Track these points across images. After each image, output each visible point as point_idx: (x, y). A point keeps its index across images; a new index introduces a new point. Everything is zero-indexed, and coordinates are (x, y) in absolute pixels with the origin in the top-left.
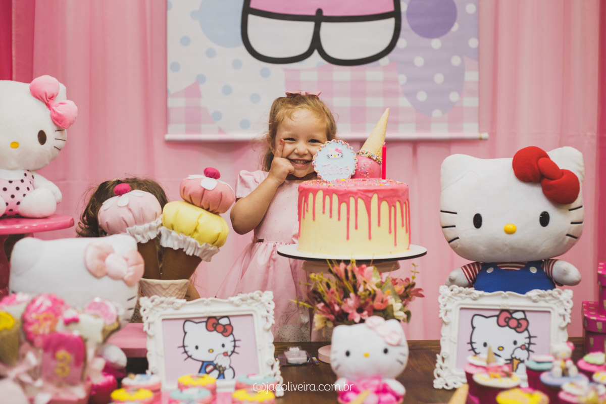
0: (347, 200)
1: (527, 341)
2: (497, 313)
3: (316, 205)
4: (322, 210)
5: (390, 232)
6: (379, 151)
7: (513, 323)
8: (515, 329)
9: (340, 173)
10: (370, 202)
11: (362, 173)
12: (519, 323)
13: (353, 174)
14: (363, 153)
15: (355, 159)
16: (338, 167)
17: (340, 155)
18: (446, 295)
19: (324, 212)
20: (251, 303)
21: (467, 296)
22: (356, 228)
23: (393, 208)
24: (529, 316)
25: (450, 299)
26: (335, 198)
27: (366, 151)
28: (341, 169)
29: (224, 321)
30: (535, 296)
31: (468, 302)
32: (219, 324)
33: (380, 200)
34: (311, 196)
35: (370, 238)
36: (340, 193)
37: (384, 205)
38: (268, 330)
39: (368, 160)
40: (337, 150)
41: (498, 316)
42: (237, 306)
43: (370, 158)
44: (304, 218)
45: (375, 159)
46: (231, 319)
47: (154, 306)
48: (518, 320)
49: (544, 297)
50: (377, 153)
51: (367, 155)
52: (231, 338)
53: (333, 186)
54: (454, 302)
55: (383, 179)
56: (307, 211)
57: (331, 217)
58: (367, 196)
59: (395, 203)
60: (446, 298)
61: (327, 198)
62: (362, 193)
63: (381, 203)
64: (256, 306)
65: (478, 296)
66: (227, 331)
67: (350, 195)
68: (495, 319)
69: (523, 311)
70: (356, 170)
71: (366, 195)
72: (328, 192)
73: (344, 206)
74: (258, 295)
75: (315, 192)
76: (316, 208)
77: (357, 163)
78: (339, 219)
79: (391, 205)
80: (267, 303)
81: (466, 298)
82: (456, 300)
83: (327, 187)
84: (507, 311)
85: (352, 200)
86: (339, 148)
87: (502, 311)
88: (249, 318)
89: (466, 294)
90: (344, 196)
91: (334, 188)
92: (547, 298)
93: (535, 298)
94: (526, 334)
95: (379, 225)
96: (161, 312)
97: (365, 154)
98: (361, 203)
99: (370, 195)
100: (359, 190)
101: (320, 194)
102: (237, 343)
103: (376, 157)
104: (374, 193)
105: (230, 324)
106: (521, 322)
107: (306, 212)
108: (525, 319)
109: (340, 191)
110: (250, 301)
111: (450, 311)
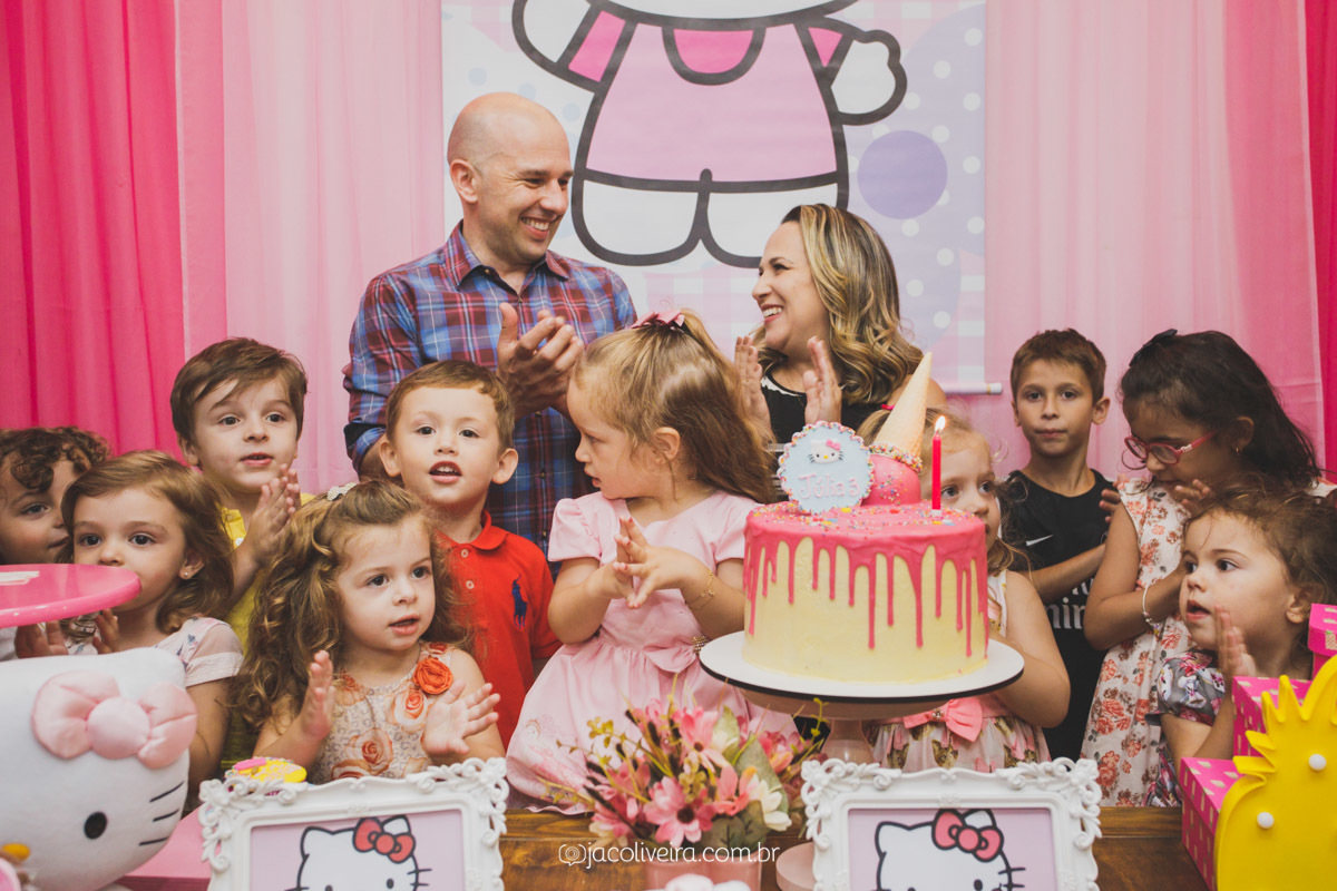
0: (868, 561)
1: (1004, 879)
2: (931, 818)
3: (796, 569)
4: (811, 582)
5: (960, 628)
6: (915, 446)
7: (969, 839)
8: (973, 852)
9: (839, 493)
10: (920, 564)
11: (885, 494)
12: (981, 839)
13: (866, 495)
14: (883, 450)
15: (869, 465)
16: (832, 482)
17: (837, 454)
18: (819, 783)
19: (815, 587)
20: (457, 786)
21: (864, 781)
22: (891, 621)
23: (964, 574)
24: (1001, 822)
25: (827, 791)
26: (842, 556)
27: (890, 446)
28: (840, 485)
29: (396, 827)
30: (1016, 777)
31: (867, 796)
32: (383, 833)
33: (941, 559)
34: (783, 549)
35: (920, 642)
36: (853, 546)
37: (949, 569)
38: (492, 847)
39: (896, 465)
40: (829, 444)
41: (933, 824)
42: (426, 792)
43: (898, 460)
44: (765, 594)
45: (909, 462)
46: (412, 821)
47: (233, 799)
48: (979, 831)
49: (1035, 777)
50: (912, 451)
51: (893, 454)
52: (409, 864)
53: (834, 527)
54: (835, 797)
55: (934, 508)
56: (774, 580)
57: (832, 596)
58: (914, 552)
59: (969, 562)
60: (818, 789)
61: (824, 555)
62: (904, 545)
63: (943, 563)
64: (469, 791)
65: (889, 781)
66: (400, 849)
67: (875, 549)
68: (928, 829)
69: (989, 811)
70: (872, 488)
71: (910, 549)
72: (825, 543)
73: (862, 573)
74: (472, 768)
75: (793, 541)
76: (797, 577)
77: (873, 473)
78: (852, 603)
79: (962, 568)
80: (492, 786)
81: (861, 785)
82: (839, 792)
83: (821, 531)
84: (954, 811)
85: (881, 561)
86: (834, 441)
87: (941, 812)
88: (454, 817)
89: (861, 778)
90: (862, 554)
91: (838, 533)
92: (1042, 780)
93: (1016, 782)
94: (999, 863)
95: (938, 614)
96: (252, 811)
97: (887, 451)
98: (901, 567)
99: (919, 548)
100: (896, 538)
101: (806, 547)
102: (423, 877)
103: (911, 458)
104: (928, 545)
105: (409, 833)
106: (986, 834)
107: (769, 582)
108: (994, 827)
109: (854, 541)
110: (454, 781)
111: (829, 818)
